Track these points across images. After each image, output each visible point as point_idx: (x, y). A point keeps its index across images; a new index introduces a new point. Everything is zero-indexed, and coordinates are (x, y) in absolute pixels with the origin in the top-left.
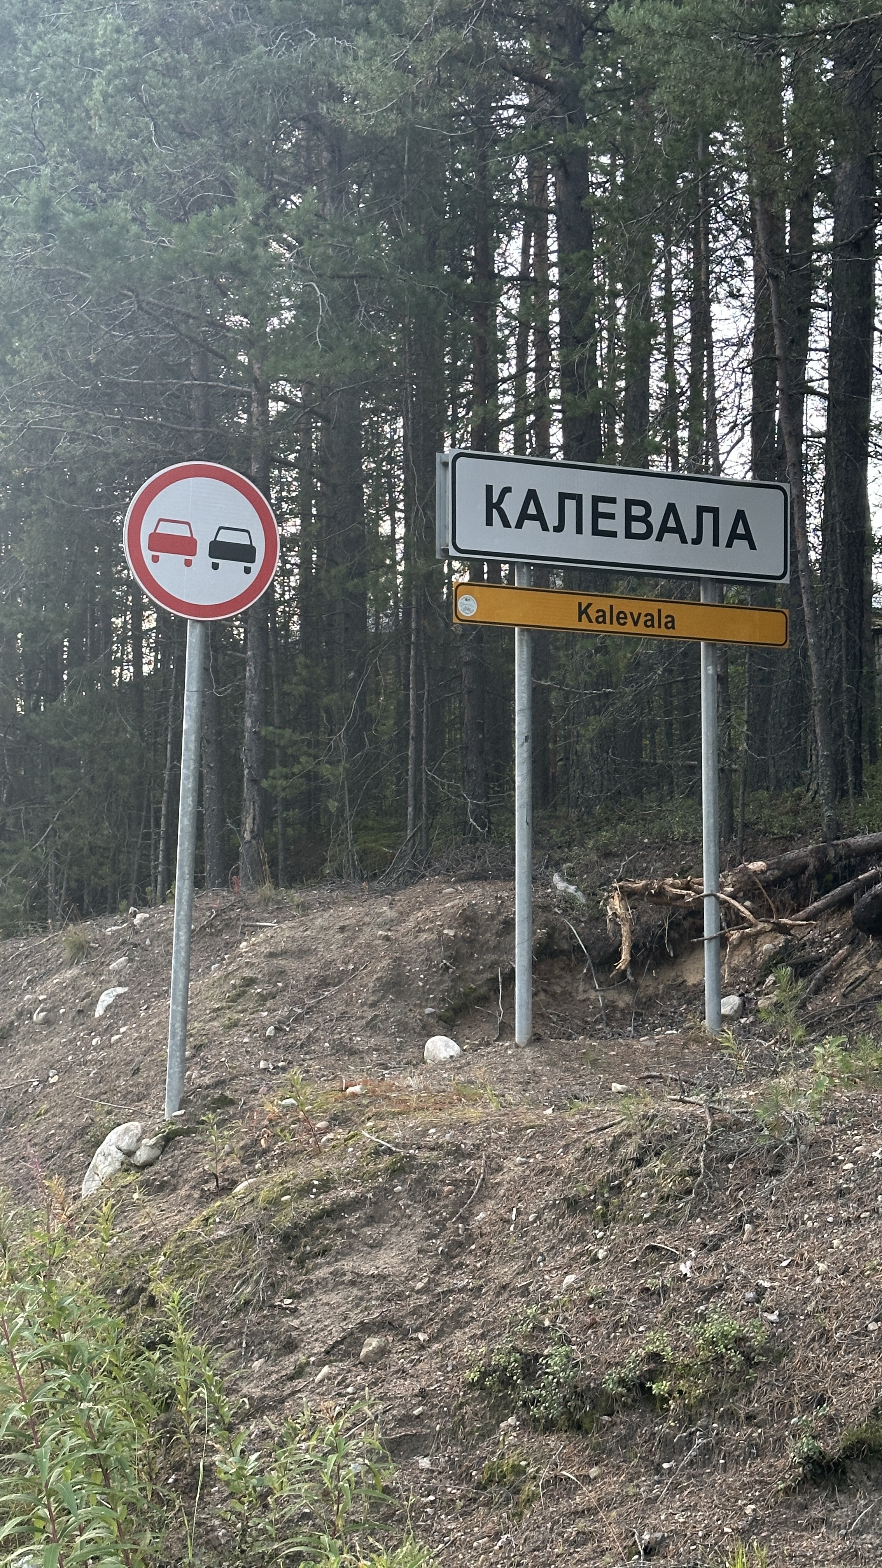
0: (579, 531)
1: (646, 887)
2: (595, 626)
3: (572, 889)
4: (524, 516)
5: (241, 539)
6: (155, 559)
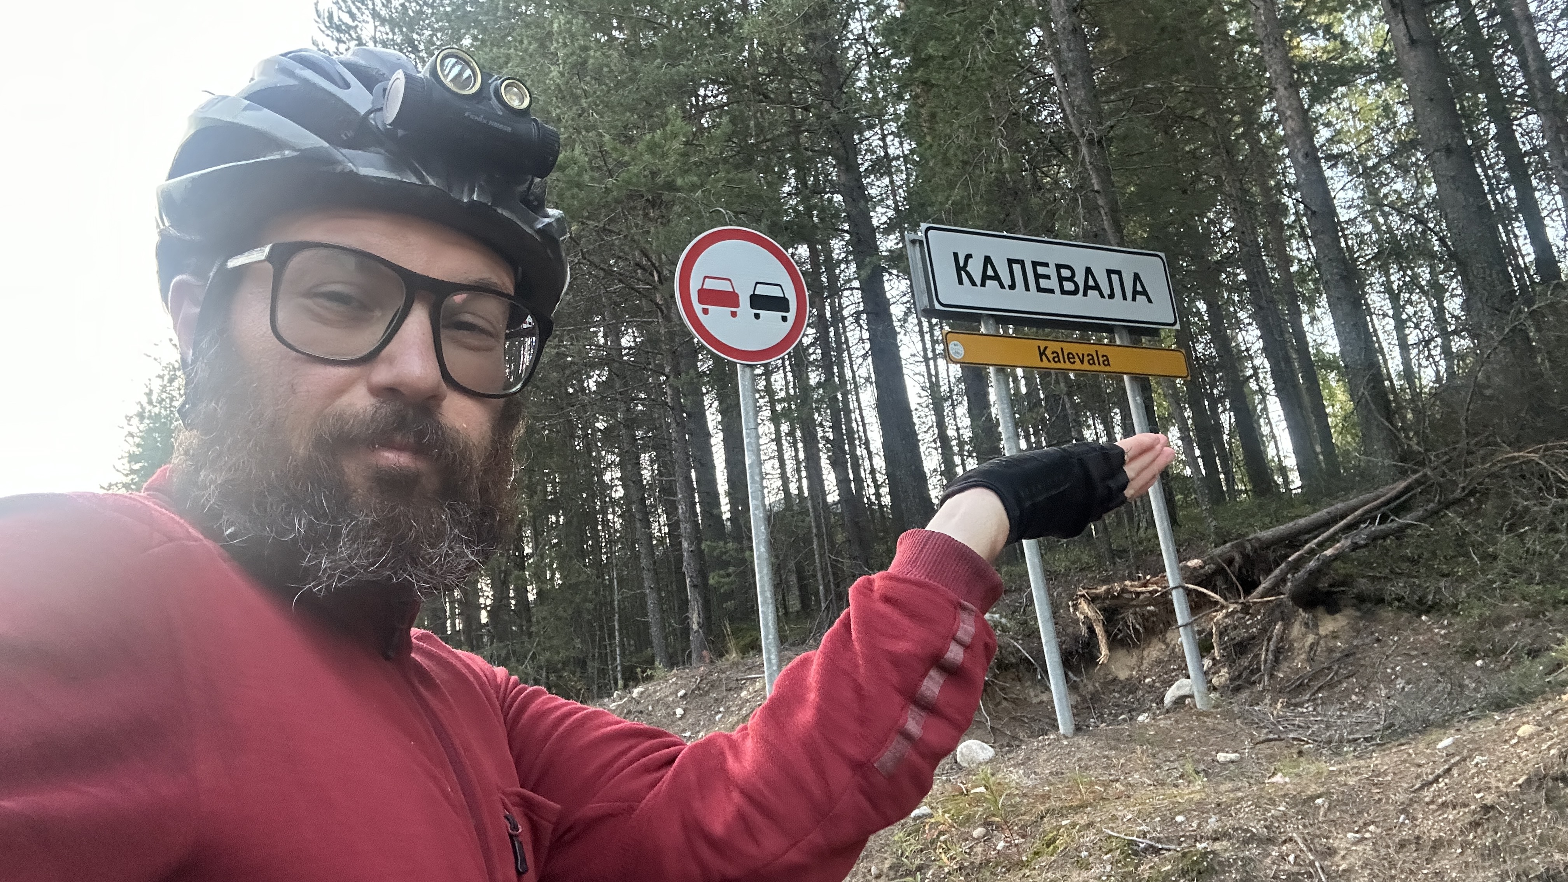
0: (1027, 288)
1: (1108, 592)
5: (776, 292)
6: (705, 311)
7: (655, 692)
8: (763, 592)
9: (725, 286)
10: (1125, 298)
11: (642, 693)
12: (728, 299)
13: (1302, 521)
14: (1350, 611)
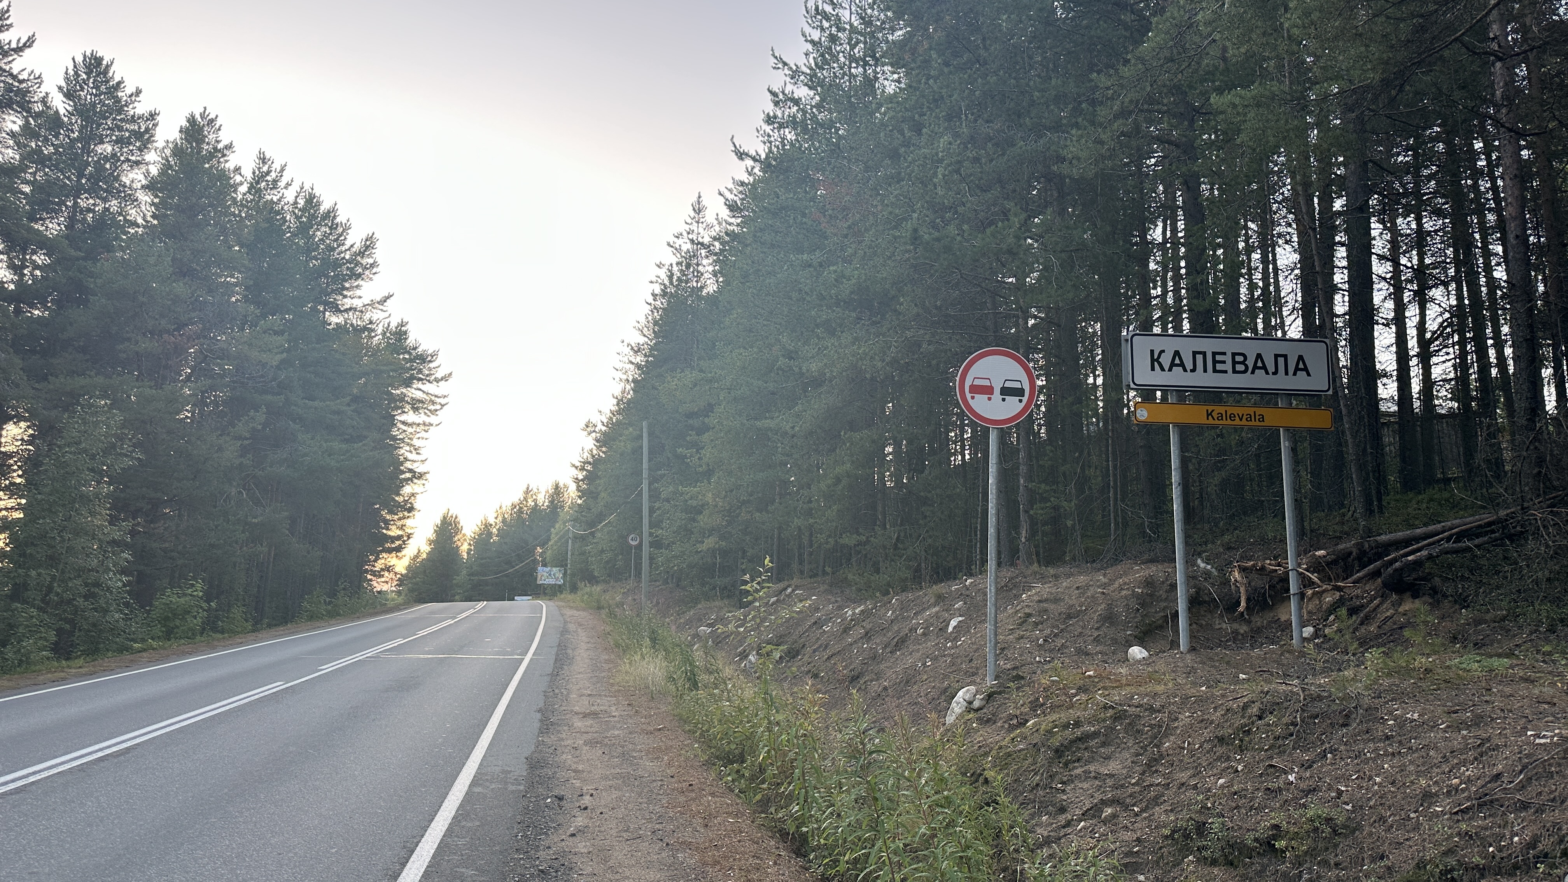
0: (1205, 371)
1: (1253, 565)
2: (1217, 422)
3: (1209, 567)
4: (1173, 365)
5: (1017, 385)
6: (973, 398)
9: (986, 383)
10: (1287, 373)
12: (988, 390)
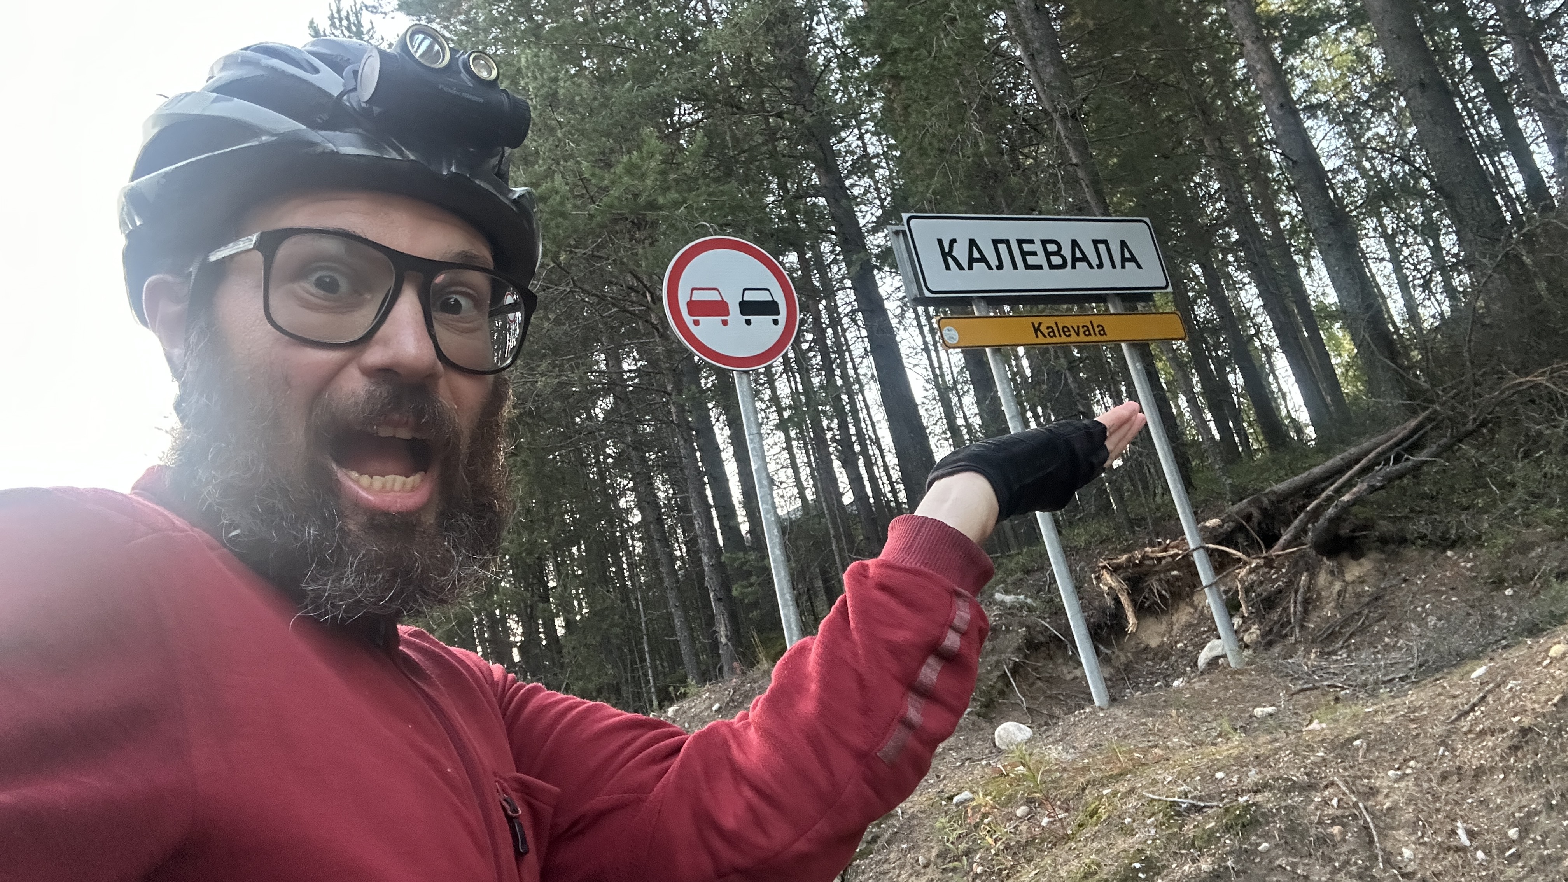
0: (1015, 267)
3: (1022, 597)
4: (972, 261)
5: (764, 296)
6: (697, 323)
7: (690, 708)
8: (783, 595)
9: (713, 296)
10: (1114, 266)
11: (677, 711)
12: (718, 308)
13: (1317, 470)
14: (1375, 555)
